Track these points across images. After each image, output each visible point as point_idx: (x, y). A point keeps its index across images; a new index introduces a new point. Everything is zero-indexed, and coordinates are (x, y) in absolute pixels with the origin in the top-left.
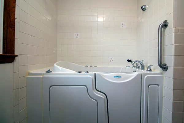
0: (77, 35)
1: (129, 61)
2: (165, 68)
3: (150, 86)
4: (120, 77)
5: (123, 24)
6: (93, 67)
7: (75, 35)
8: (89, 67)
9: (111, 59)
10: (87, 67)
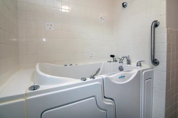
0: (51, 25)
1: (112, 56)
2: (156, 63)
3: (146, 81)
4: (124, 77)
5: (101, 18)
6: (74, 65)
7: (48, 25)
8: (68, 66)
9: (92, 54)
10: (66, 66)
